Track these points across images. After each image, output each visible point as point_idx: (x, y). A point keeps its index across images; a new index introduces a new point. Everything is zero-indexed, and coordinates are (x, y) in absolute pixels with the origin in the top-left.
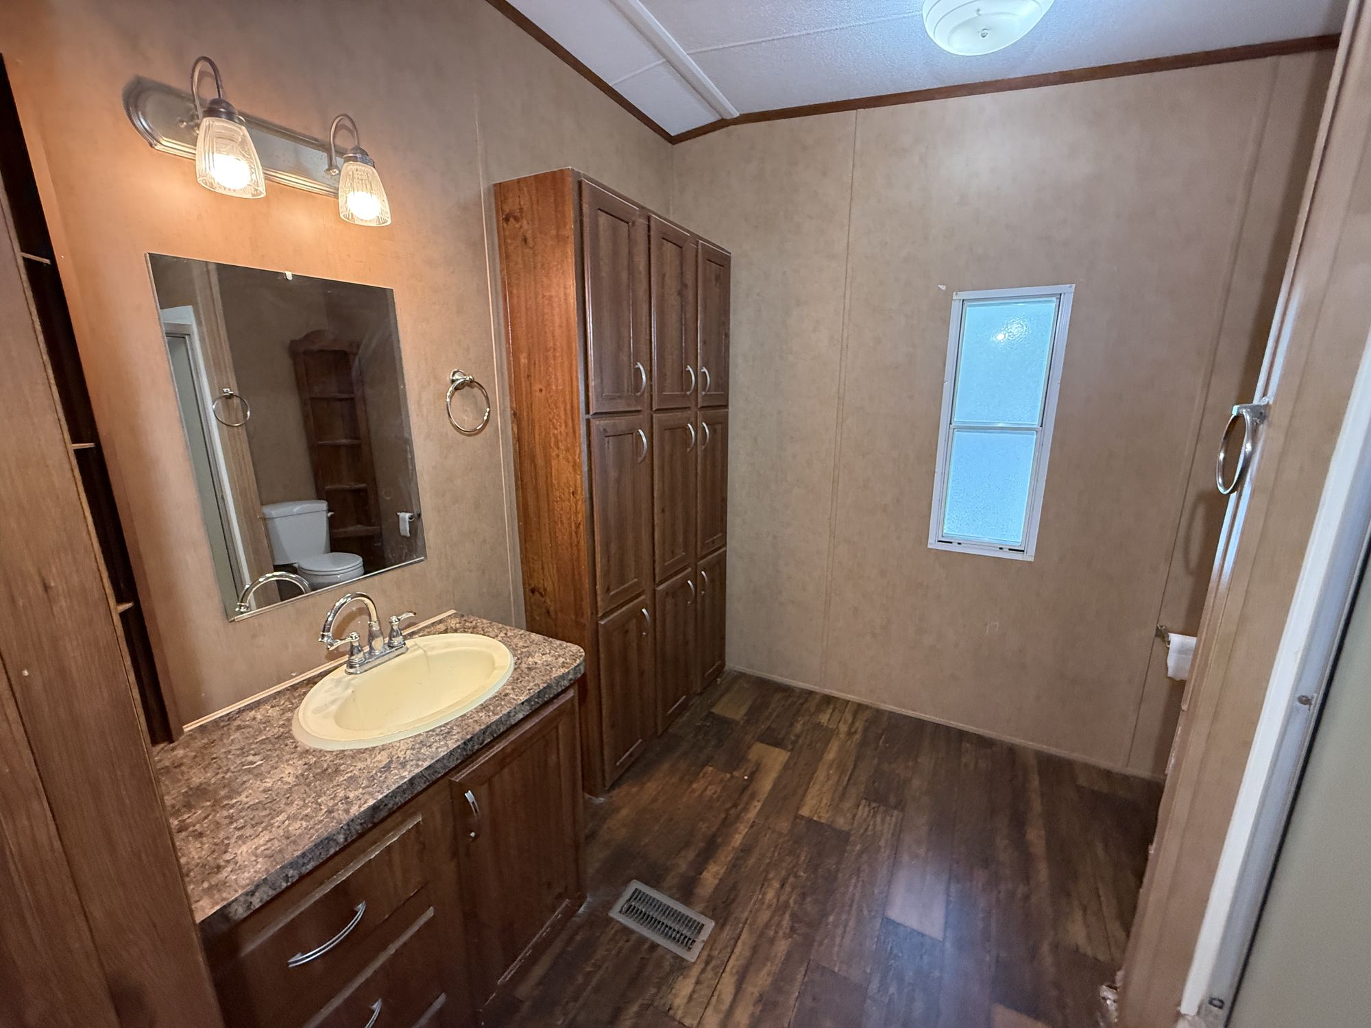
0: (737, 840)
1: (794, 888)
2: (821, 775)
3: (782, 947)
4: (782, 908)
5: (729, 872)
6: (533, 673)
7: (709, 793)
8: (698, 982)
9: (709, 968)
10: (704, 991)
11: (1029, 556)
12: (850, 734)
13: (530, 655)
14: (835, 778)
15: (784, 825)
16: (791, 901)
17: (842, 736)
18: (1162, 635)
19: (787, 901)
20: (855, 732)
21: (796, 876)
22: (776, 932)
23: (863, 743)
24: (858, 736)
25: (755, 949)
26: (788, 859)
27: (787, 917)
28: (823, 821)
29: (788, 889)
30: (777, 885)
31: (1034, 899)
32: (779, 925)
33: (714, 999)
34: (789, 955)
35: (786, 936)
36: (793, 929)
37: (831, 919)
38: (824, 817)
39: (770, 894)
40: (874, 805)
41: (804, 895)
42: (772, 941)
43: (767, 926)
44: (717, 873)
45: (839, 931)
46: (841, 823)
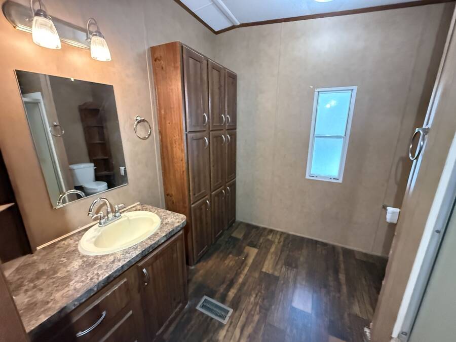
0: (241, 280)
1: (260, 296)
2: (269, 257)
3: (256, 318)
4: (256, 304)
5: (238, 292)
6: (167, 225)
7: (231, 264)
8: (227, 331)
9: (232, 326)
10: (230, 334)
11: (340, 181)
12: (279, 243)
13: (166, 218)
14: (274, 258)
15: (257, 275)
16: (259, 302)
17: (276, 243)
18: (385, 208)
19: (258, 302)
20: (281, 242)
21: (261, 293)
22: (254, 313)
23: (284, 246)
24: (282, 243)
25: (247, 319)
26: (258, 287)
27: (258, 307)
28: (270, 273)
29: (258, 297)
30: (254, 296)
31: (342, 298)
32: (256, 309)
33: (233, 337)
34: (259, 321)
35: (257, 314)
36: (260, 311)
37: (273, 307)
38: (271, 272)
39: (252, 299)
40: (287, 267)
41: (264, 299)
42: (253, 316)
43: (251, 310)
44: (233, 293)
45: (276, 311)
46: (276, 274)
